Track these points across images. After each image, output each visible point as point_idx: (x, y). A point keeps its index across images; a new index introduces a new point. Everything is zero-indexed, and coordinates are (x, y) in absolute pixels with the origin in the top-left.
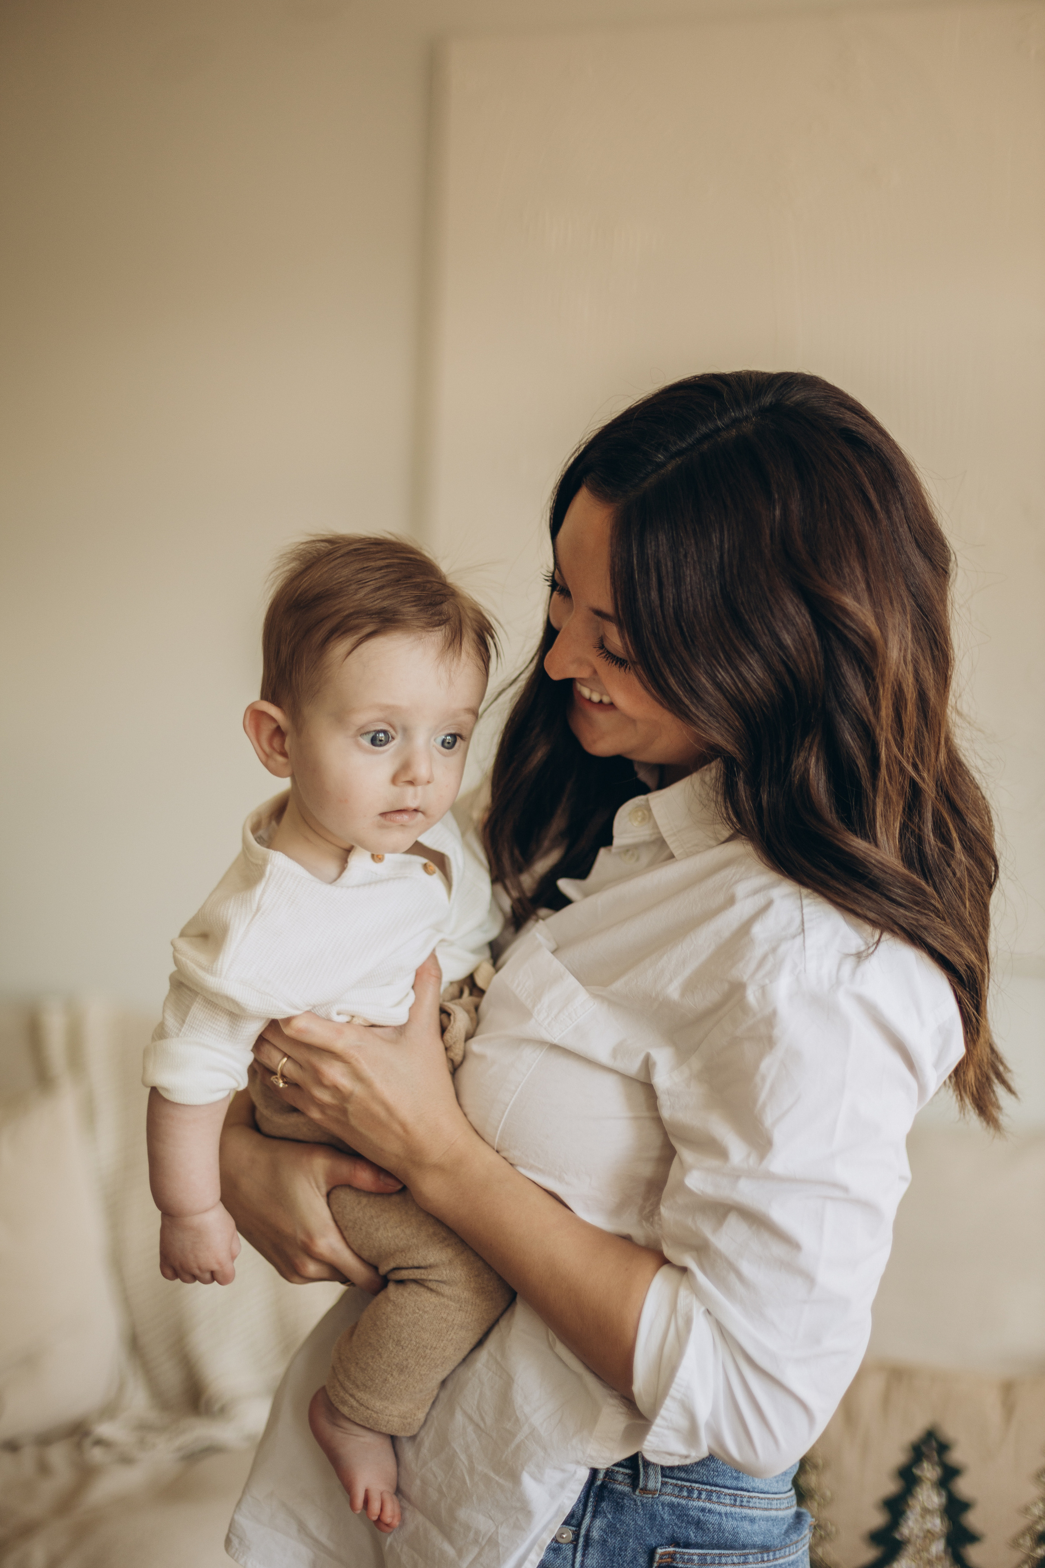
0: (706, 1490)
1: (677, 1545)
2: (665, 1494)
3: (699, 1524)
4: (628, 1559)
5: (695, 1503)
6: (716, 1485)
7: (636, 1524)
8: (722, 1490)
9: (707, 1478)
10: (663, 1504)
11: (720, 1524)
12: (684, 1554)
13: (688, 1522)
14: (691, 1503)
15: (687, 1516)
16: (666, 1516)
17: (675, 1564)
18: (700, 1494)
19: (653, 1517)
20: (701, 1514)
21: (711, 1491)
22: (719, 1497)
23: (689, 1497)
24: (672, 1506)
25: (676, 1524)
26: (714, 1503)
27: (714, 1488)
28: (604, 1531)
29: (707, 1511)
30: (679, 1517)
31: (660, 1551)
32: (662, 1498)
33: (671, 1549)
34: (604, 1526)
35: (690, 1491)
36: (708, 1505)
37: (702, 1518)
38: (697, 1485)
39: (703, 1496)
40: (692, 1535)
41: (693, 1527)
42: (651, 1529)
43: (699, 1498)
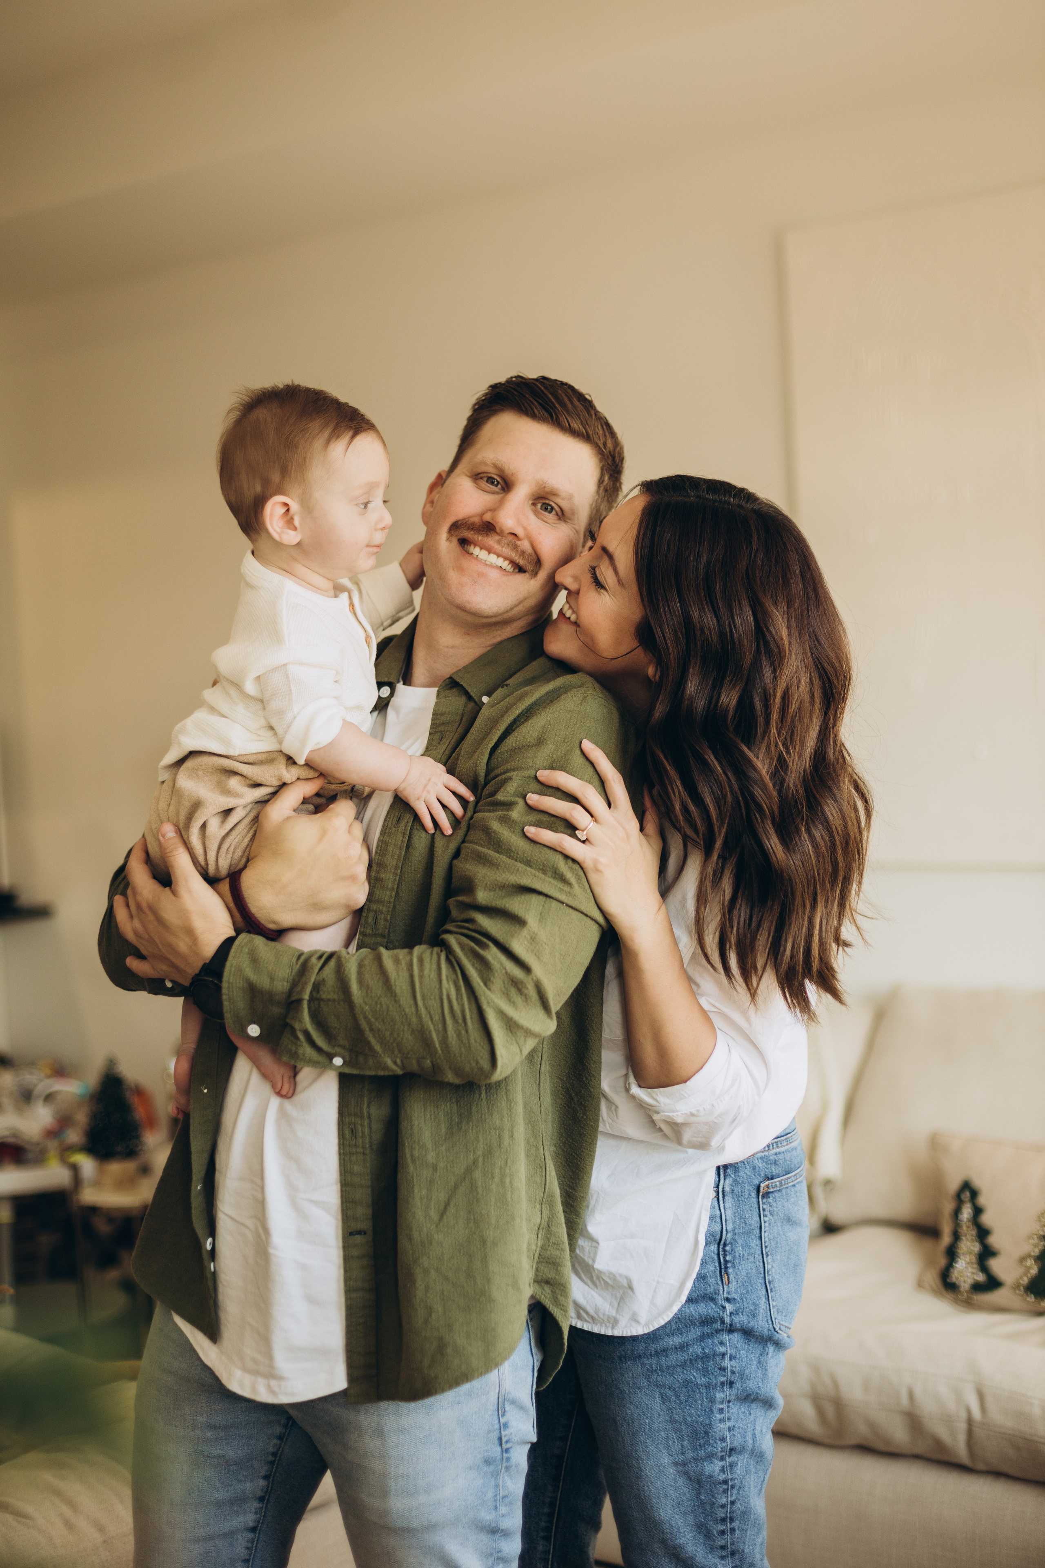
1: (769, 1179)
3: (775, 1163)
4: (746, 1196)
7: (747, 1175)
8: (782, 1139)
11: (784, 1158)
12: (772, 1183)
13: (771, 1164)
14: (770, 1152)
15: (769, 1160)
16: (760, 1165)
17: (769, 1191)
19: (754, 1168)
20: (775, 1156)
21: (777, 1142)
22: (781, 1144)
23: (769, 1149)
24: (762, 1158)
26: (780, 1148)
27: (779, 1140)
28: (732, 1185)
30: (766, 1163)
31: (762, 1185)
33: (767, 1183)
34: (731, 1183)
36: (778, 1150)
37: (776, 1158)
39: (775, 1146)
40: (775, 1170)
41: (773, 1166)
42: (755, 1175)
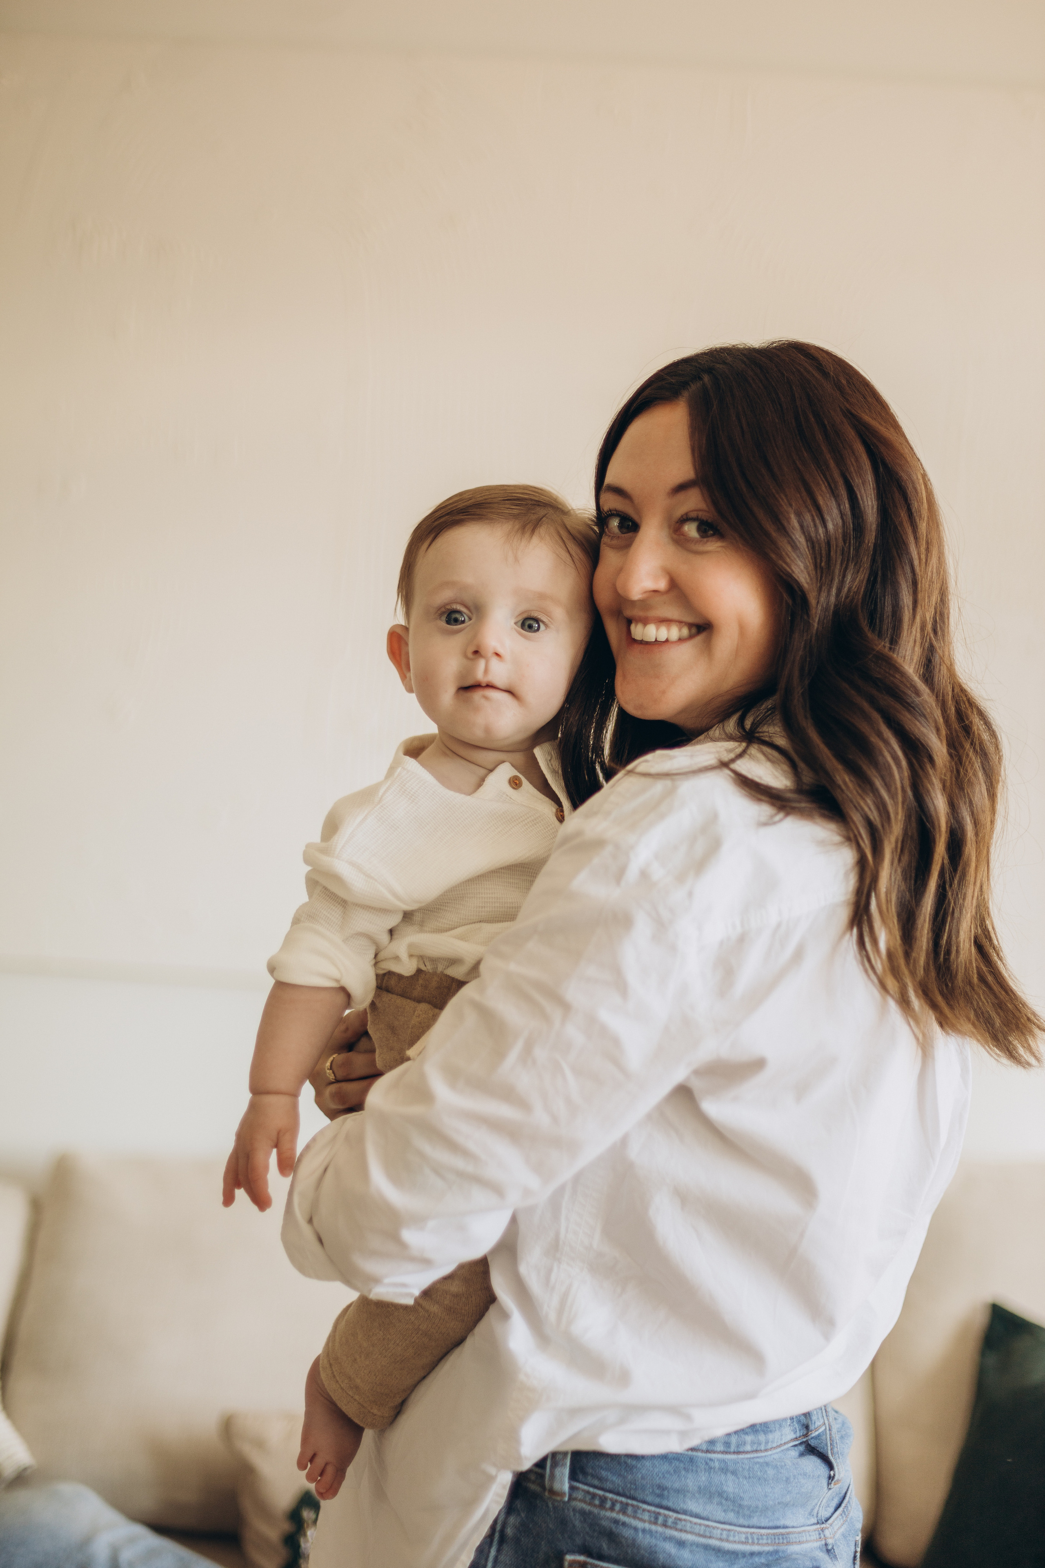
0: (621, 1502)
1: (590, 1554)
2: (575, 1499)
3: (612, 1537)
4: (540, 1561)
5: (609, 1514)
6: (634, 1498)
7: (546, 1526)
8: (640, 1505)
9: (623, 1490)
10: (574, 1510)
11: (634, 1540)
13: (601, 1533)
14: (603, 1513)
15: (599, 1526)
16: (577, 1523)
18: (614, 1503)
19: (564, 1522)
20: (614, 1526)
21: (627, 1504)
23: (602, 1506)
24: (583, 1513)
25: (587, 1533)
26: (628, 1516)
27: (630, 1501)
28: (518, 1530)
29: (620, 1523)
30: (591, 1526)
31: (569, 1557)
32: (574, 1503)
33: (583, 1559)
34: (517, 1524)
35: (603, 1500)
36: (622, 1518)
37: (615, 1530)
38: (610, 1495)
39: (617, 1508)
40: (604, 1546)
41: (605, 1539)
42: (562, 1533)
43: (612, 1509)
